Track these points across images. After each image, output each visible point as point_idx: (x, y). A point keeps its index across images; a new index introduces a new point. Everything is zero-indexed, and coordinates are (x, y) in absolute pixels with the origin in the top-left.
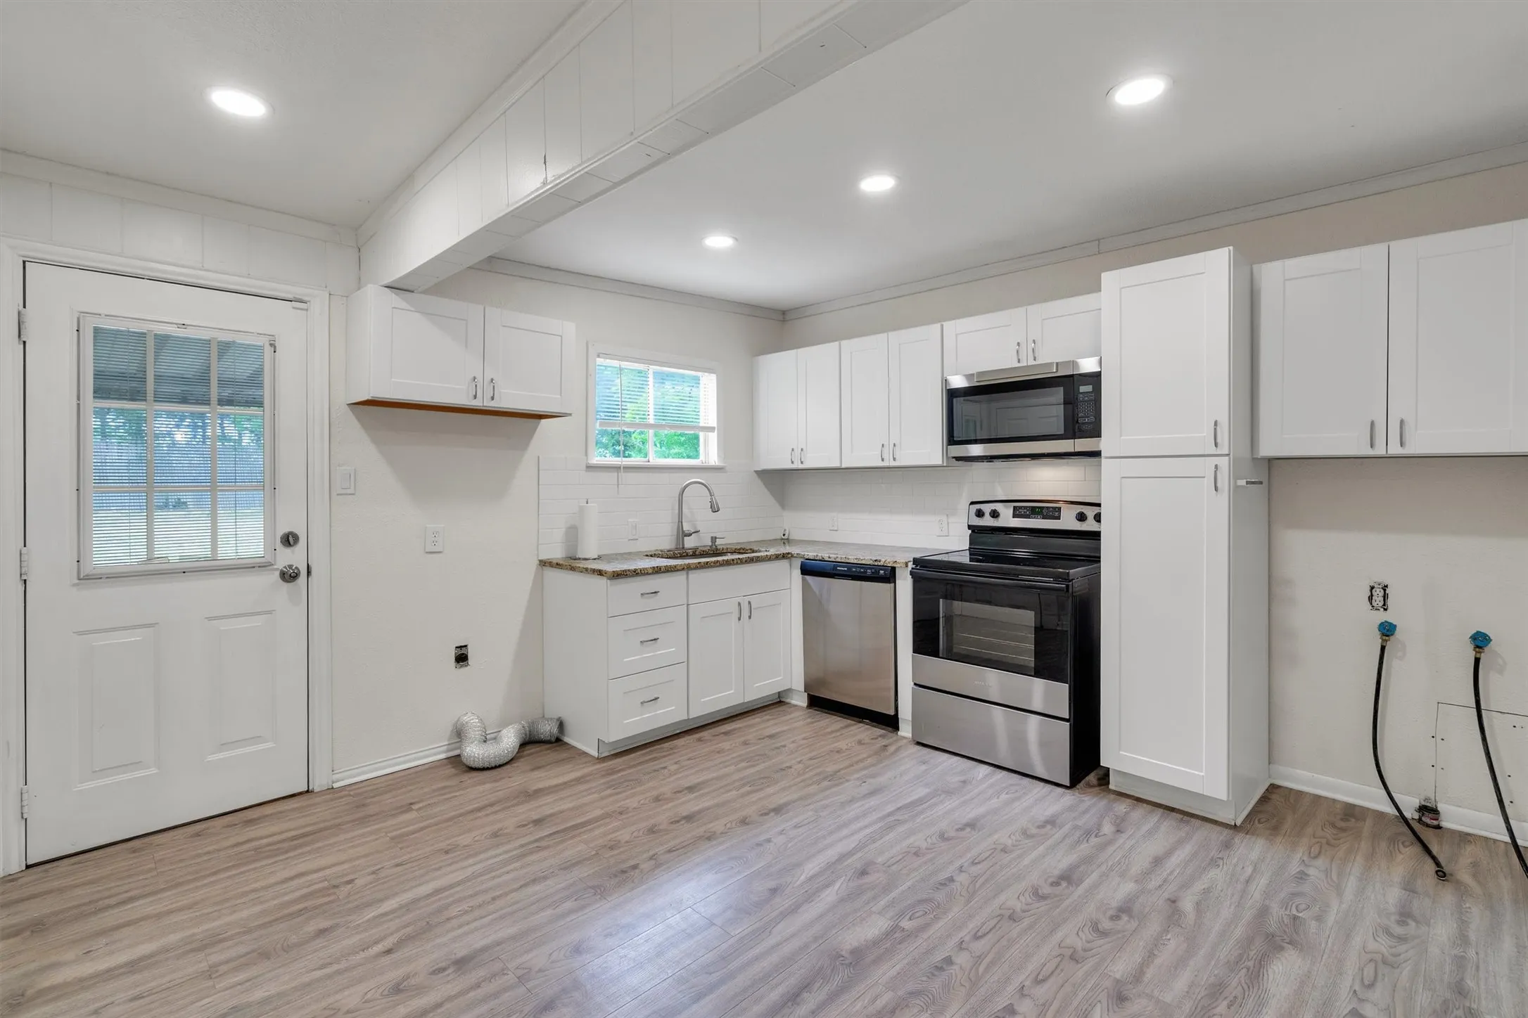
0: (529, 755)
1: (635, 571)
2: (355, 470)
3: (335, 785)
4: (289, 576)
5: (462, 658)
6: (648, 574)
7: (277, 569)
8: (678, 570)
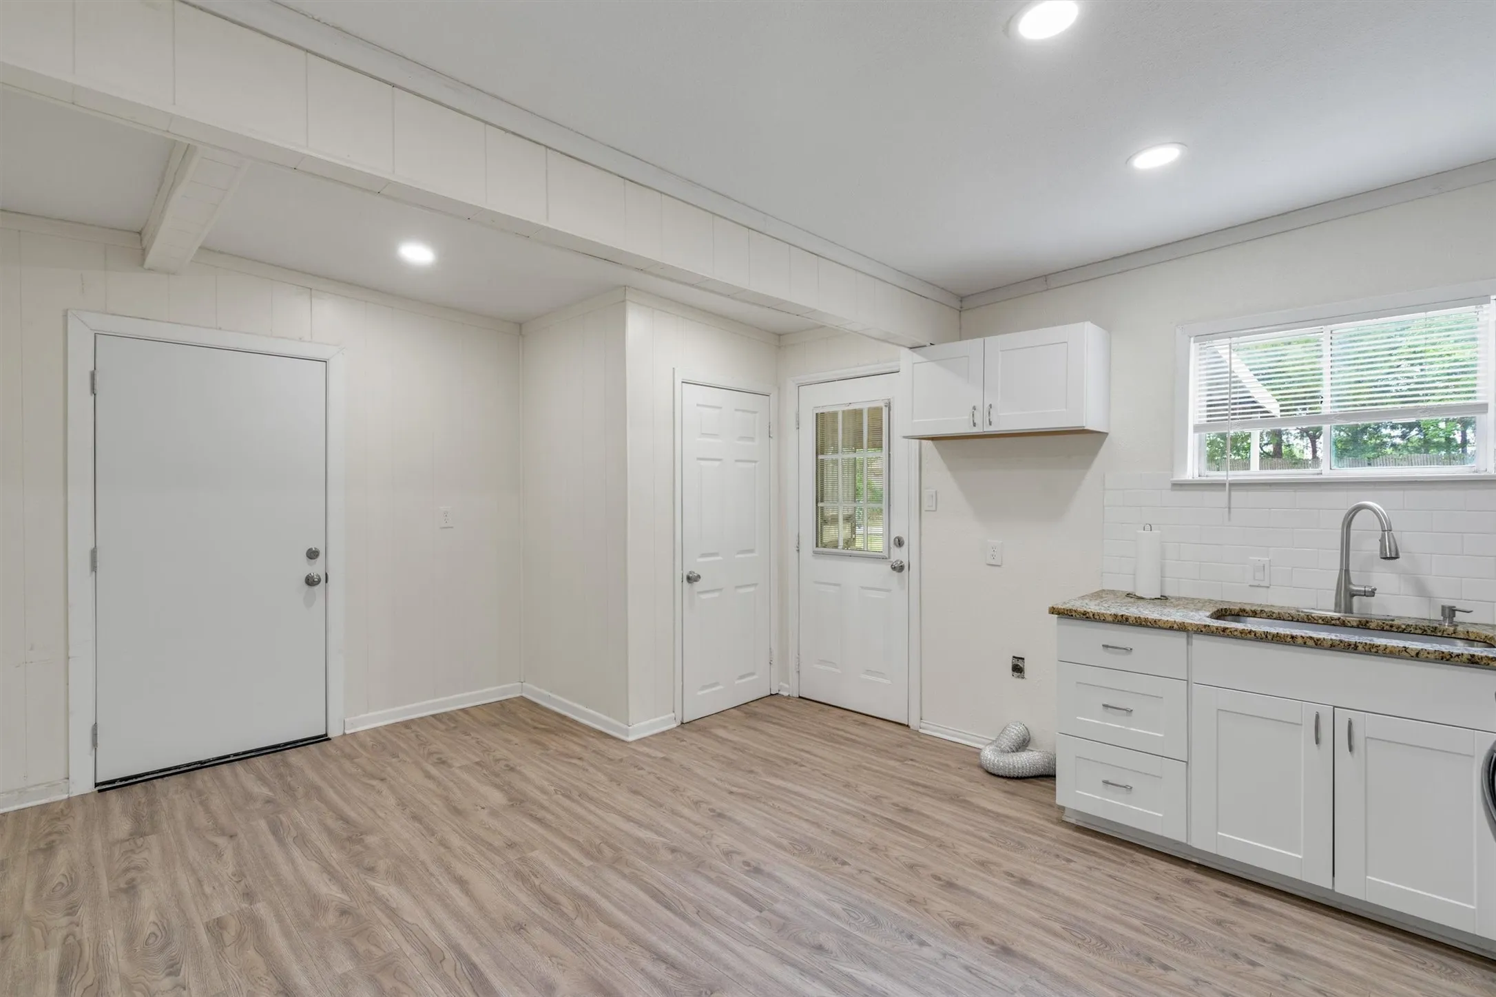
0: (1045, 787)
1: (1085, 613)
2: (936, 492)
3: (921, 731)
4: (899, 569)
5: (1018, 669)
6: (1104, 621)
7: (891, 562)
8: (1160, 628)
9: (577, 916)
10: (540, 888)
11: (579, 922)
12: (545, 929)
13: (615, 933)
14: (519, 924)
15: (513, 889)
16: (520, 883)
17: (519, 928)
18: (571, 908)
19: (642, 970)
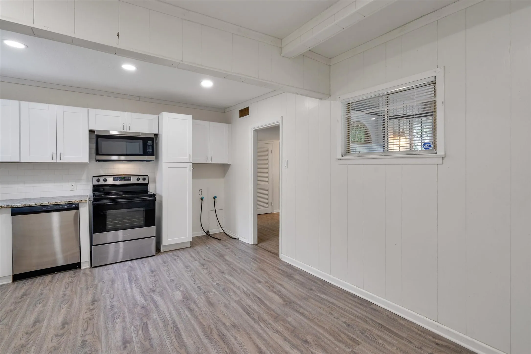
9: (212, 328)
10: (225, 344)
11: (213, 326)
12: (225, 325)
13: (201, 320)
14: (234, 328)
15: (237, 346)
16: (234, 348)
17: (234, 326)
18: (214, 332)
19: (198, 308)
